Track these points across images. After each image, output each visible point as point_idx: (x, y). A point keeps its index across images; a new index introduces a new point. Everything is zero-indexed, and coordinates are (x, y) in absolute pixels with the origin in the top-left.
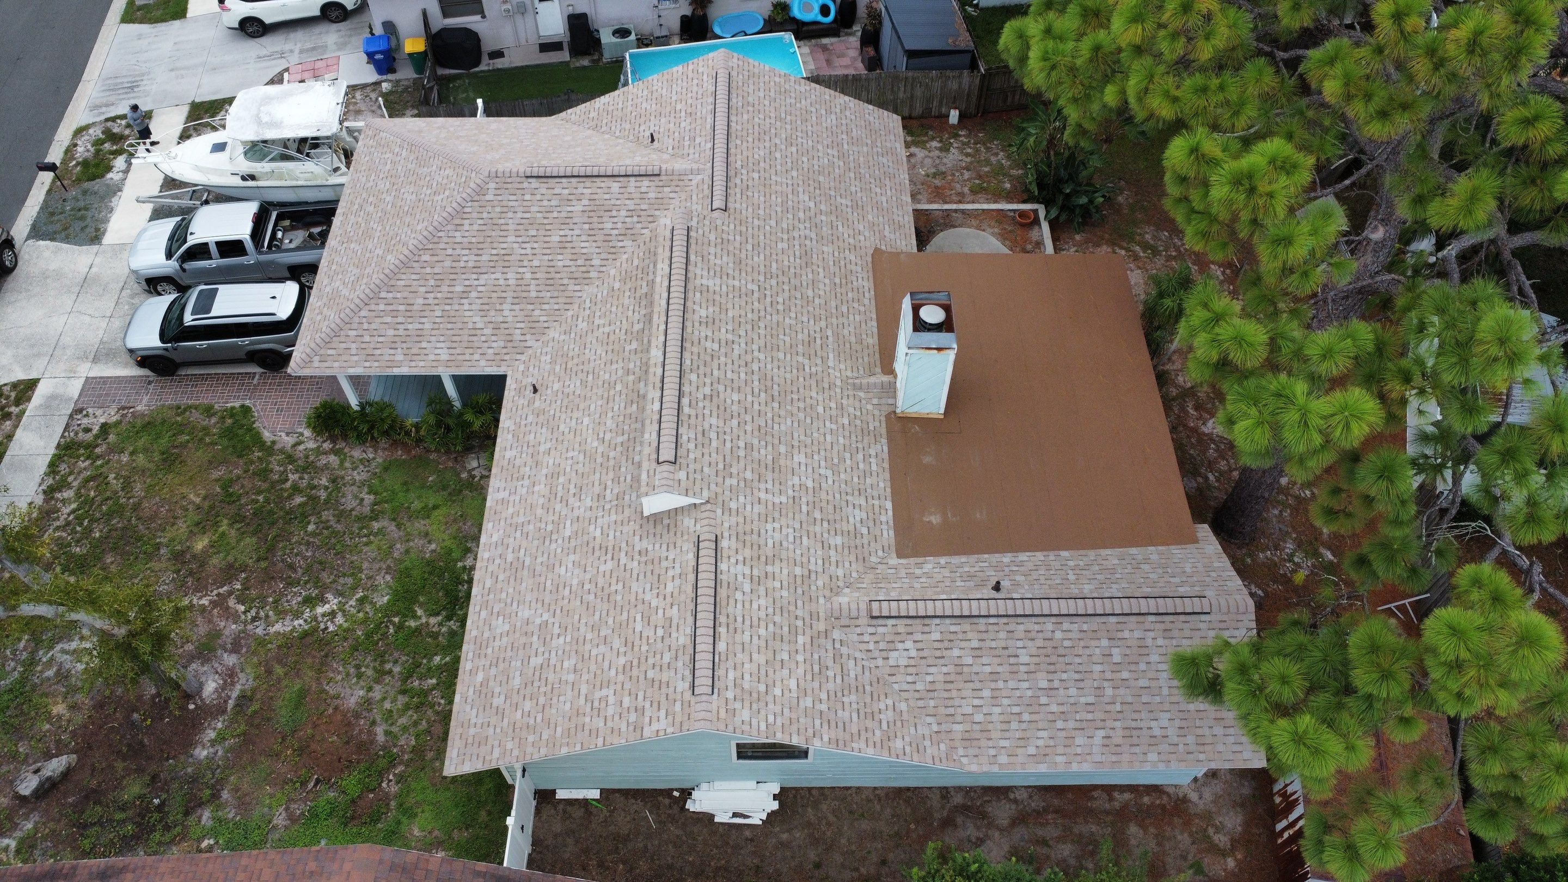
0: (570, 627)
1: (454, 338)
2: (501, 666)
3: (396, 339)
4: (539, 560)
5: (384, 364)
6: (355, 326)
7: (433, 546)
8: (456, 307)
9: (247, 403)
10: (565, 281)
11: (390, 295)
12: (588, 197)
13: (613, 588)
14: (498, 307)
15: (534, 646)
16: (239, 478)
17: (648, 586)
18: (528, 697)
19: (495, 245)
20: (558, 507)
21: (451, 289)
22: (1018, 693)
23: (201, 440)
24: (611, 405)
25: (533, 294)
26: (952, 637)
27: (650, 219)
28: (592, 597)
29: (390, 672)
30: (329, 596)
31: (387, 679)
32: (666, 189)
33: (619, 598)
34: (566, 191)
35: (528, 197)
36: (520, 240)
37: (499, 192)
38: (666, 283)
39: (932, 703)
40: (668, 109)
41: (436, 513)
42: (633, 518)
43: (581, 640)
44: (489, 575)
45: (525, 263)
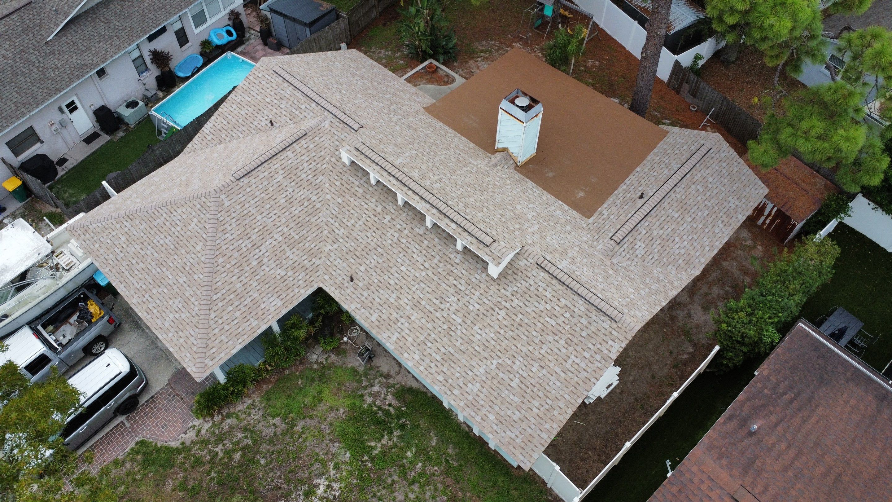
0: (515, 354)
1: (276, 290)
2: (498, 402)
3: (244, 315)
4: (458, 344)
5: (250, 333)
6: (214, 326)
7: (342, 410)
8: (262, 273)
9: (137, 439)
10: (307, 219)
11: (219, 295)
12: (280, 168)
13: (518, 320)
14: (284, 257)
15: (506, 378)
16: (186, 478)
17: (536, 304)
18: (531, 399)
19: (254, 226)
20: (438, 315)
21: (251, 266)
22: (686, 230)
23: (134, 481)
24: (409, 251)
25: (297, 237)
26: (649, 227)
27: (321, 158)
28: (511, 333)
29: (393, 482)
30: (317, 481)
31: (397, 486)
32: (316, 138)
33: (526, 321)
34: (266, 173)
35: (248, 190)
36: (264, 214)
37: (229, 198)
38: (385, 174)
39: (665, 260)
40: (262, 105)
41: (323, 395)
42: (489, 285)
43: (529, 354)
44: (436, 375)
45: (278, 224)
